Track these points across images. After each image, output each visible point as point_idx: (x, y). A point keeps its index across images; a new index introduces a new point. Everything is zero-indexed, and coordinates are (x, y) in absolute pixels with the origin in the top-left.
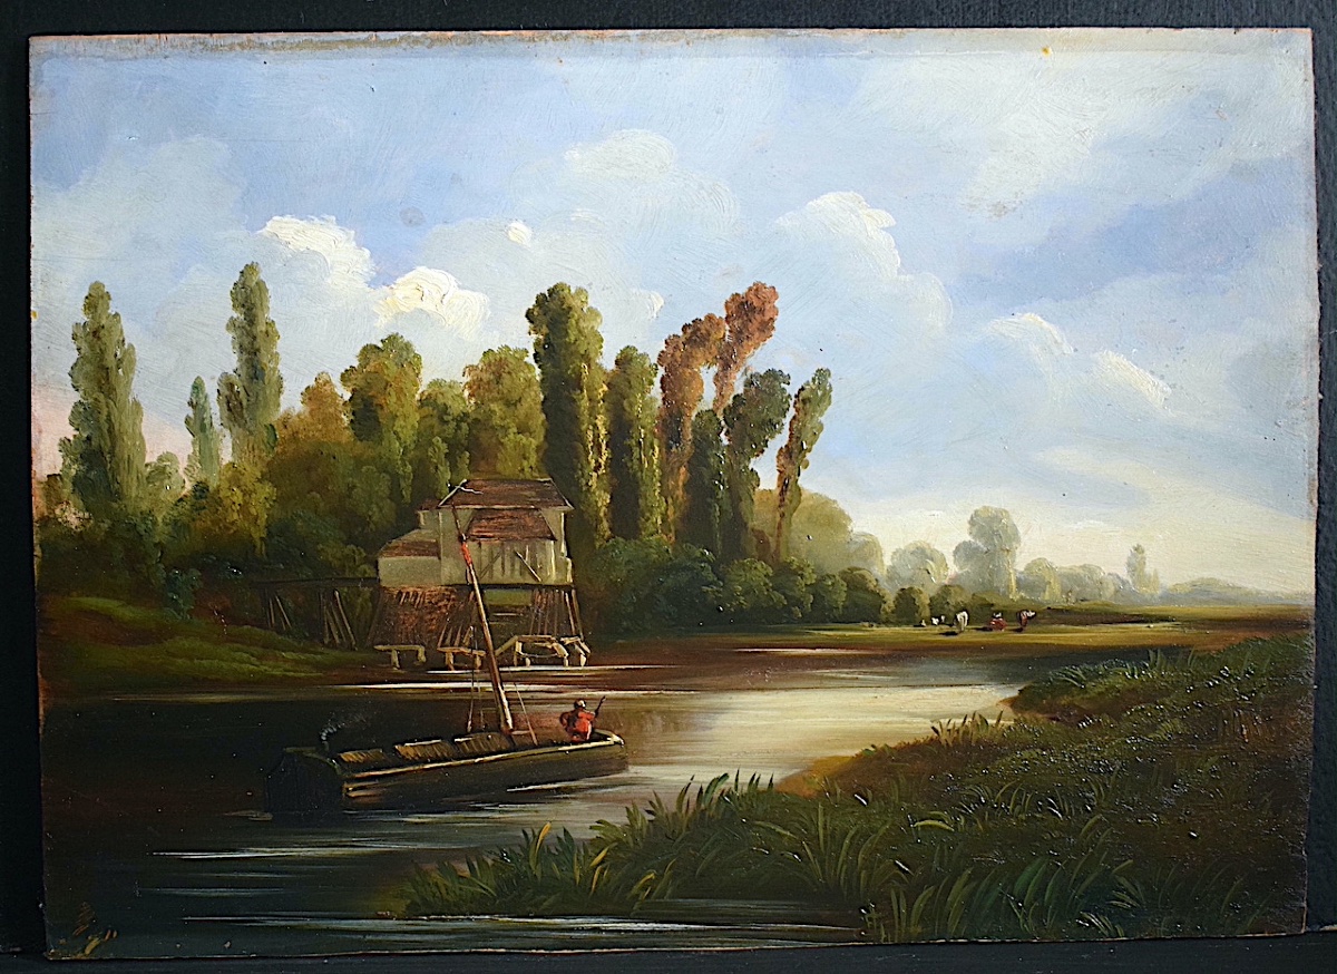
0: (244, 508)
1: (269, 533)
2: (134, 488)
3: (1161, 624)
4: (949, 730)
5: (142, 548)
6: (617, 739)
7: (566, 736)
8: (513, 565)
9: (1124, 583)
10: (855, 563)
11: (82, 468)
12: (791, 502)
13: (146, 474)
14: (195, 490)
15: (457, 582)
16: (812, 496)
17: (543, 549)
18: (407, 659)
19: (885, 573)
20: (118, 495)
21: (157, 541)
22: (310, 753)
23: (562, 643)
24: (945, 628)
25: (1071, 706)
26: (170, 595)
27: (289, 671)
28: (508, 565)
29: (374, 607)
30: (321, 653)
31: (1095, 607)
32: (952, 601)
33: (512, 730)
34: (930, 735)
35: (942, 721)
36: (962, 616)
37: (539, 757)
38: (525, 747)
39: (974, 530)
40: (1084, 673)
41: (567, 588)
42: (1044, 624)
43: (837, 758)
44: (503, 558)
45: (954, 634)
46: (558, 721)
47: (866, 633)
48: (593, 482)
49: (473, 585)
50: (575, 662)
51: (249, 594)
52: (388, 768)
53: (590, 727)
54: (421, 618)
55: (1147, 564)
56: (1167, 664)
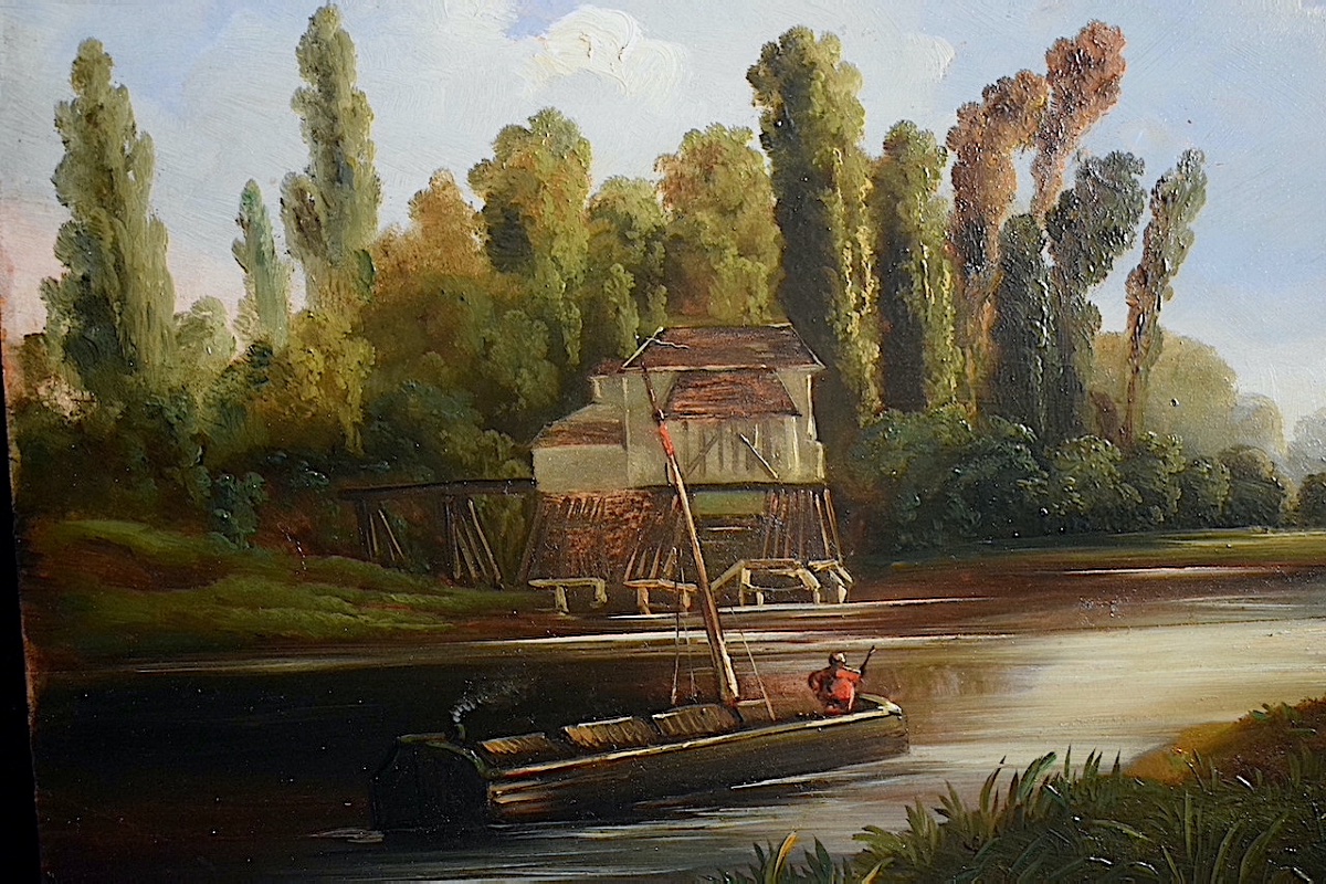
0: (327, 379)
1: (368, 417)
2: (157, 352)
5: (173, 443)
6: (893, 707)
7: (818, 706)
8: (736, 455)
10: (1249, 440)
11: (76, 323)
12: (1147, 350)
13: (175, 330)
14: (252, 352)
15: (652, 482)
16: (1178, 341)
17: (781, 430)
18: (580, 600)
19: (1285, 451)
20: (132, 364)
21: (195, 432)
22: (437, 741)
23: (809, 568)
26: (219, 512)
27: (403, 622)
28: (728, 455)
29: (528, 525)
30: (450, 594)
33: (738, 700)
37: (778, 737)
38: (758, 723)
41: (817, 488)
43: (1212, 725)
44: (720, 444)
46: (805, 684)
47: (1259, 542)
48: (854, 327)
49: (675, 488)
50: (829, 595)
51: (338, 508)
52: (554, 760)
53: (853, 692)
54: (599, 539)
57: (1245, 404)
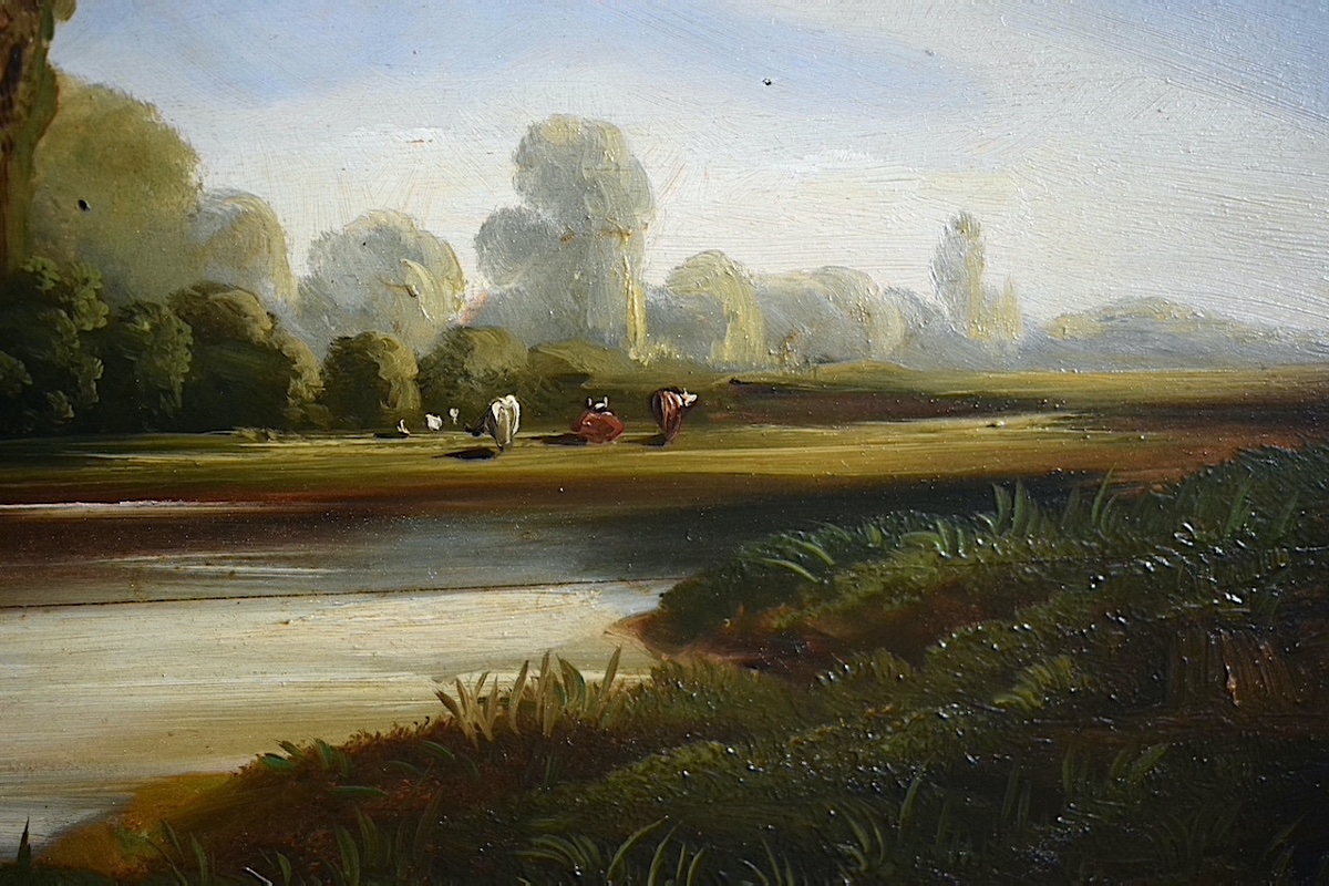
3: (1023, 419)
4: (482, 700)
9: (928, 314)
10: (224, 275)
12: (29, 109)
16: (90, 93)
19: (294, 296)
24: (463, 440)
25: (795, 631)
31: (855, 377)
32: (476, 367)
34: (434, 716)
35: (463, 678)
36: (506, 407)
39: (531, 179)
40: (829, 549)
42: (720, 422)
43: (194, 779)
45: (485, 454)
55: (988, 263)
56: (1040, 520)
57: (213, 209)
